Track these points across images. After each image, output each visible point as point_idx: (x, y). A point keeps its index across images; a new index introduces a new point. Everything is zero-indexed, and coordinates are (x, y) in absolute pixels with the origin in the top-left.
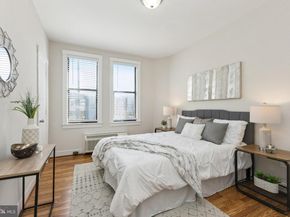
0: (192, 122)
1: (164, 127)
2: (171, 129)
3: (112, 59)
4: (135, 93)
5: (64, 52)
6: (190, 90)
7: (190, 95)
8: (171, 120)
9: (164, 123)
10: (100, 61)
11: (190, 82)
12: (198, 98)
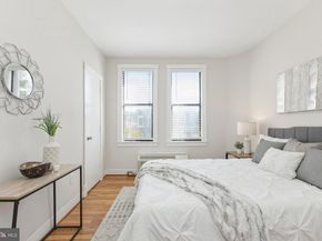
0: (282, 147)
1: (239, 151)
2: (250, 155)
3: (169, 66)
4: (200, 105)
5: (119, 66)
6: (281, 95)
7: (281, 103)
8: (250, 142)
9: (240, 146)
10: (156, 71)
11: (281, 84)
12: (294, 108)
